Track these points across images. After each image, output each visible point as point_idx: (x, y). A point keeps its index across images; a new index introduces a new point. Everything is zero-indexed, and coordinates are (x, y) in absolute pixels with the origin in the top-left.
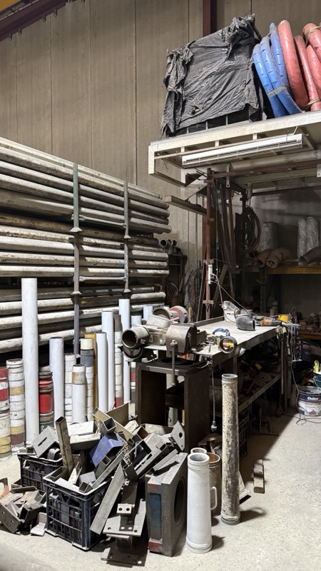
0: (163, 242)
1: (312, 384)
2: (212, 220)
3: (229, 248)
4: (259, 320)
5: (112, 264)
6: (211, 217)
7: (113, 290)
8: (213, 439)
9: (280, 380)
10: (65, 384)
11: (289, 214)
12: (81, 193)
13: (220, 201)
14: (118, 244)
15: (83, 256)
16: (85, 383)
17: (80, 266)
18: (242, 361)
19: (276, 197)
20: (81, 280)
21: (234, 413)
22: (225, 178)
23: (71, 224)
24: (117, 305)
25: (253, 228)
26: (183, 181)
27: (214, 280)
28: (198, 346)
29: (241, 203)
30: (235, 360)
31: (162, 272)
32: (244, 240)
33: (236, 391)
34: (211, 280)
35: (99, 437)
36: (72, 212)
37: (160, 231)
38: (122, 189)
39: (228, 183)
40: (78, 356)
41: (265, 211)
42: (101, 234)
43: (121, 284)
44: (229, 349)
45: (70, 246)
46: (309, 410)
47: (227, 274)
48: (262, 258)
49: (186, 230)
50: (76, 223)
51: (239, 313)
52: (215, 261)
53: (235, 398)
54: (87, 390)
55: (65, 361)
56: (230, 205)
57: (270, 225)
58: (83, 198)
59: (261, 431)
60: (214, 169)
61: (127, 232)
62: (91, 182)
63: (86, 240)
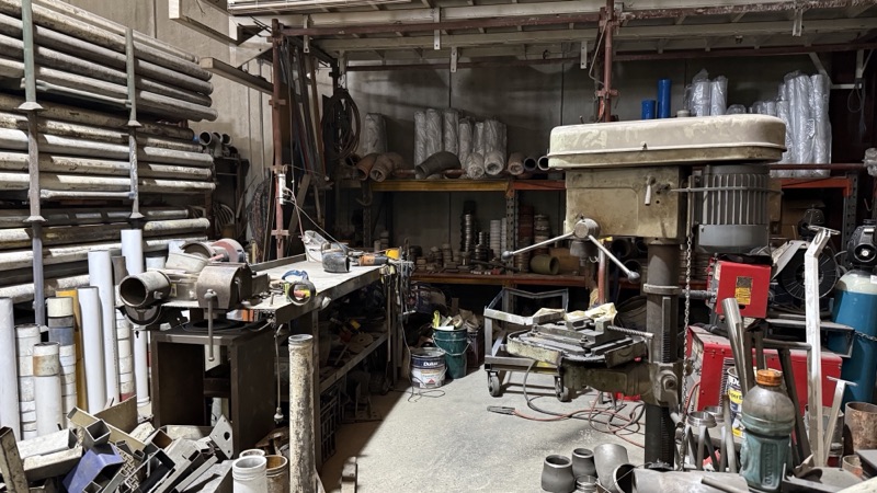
0: (205, 136)
1: (431, 345)
2: (283, 102)
3: (314, 151)
4: (357, 257)
5: (107, 169)
6: (280, 98)
7: (110, 215)
8: (278, 435)
9: (387, 341)
10: (19, 377)
11: (404, 104)
12: (39, 41)
13: (296, 74)
14: (118, 135)
15: (46, 153)
16: (60, 373)
17: (41, 172)
18: (332, 319)
19: (384, 75)
20: (42, 196)
21: (307, 391)
22: (301, 37)
23: (21, 95)
24: (119, 240)
25: (349, 120)
26: (234, 36)
27: (289, 198)
28: (254, 298)
29: (330, 79)
30: (315, 316)
31: (203, 185)
32: (336, 139)
33: (310, 359)
34: (284, 197)
35: (79, 454)
36: (22, 73)
37: (198, 117)
38: (122, 41)
39: (306, 46)
40: (44, 329)
41: (368, 96)
42: (82, 115)
43: (125, 204)
44: (304, 298)
45: (20, 135)
46: (426, 381)
47: (310, 190)
48: (364, 167)
49: (246, 118)
50: (30, 93)
51: (329, 247)
52: (289, 168)
53: (308, 369)
54: (63, 384)
55: (17, 338)
56: (313, 81)
57: (376, 117)
58: (44, 51)
59: (358, 417)
60: (284, 21)
61: (133, 114)
62: (62, 23)
63: (52, 124)
